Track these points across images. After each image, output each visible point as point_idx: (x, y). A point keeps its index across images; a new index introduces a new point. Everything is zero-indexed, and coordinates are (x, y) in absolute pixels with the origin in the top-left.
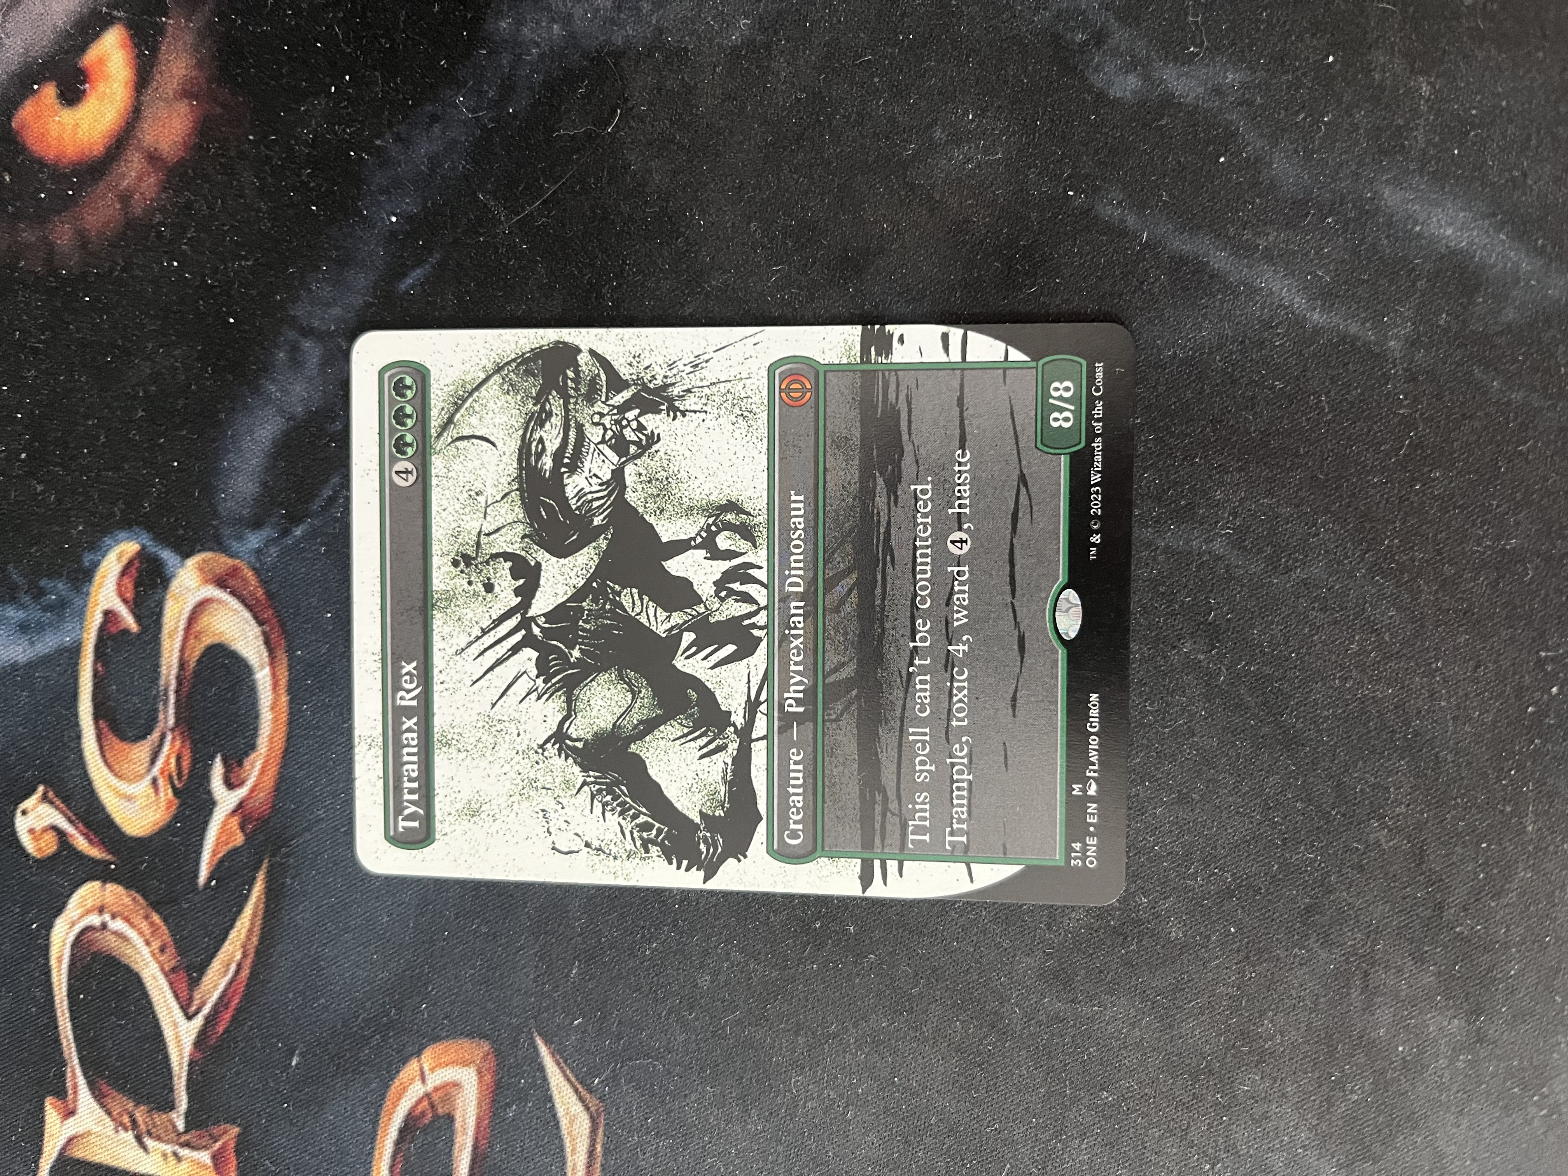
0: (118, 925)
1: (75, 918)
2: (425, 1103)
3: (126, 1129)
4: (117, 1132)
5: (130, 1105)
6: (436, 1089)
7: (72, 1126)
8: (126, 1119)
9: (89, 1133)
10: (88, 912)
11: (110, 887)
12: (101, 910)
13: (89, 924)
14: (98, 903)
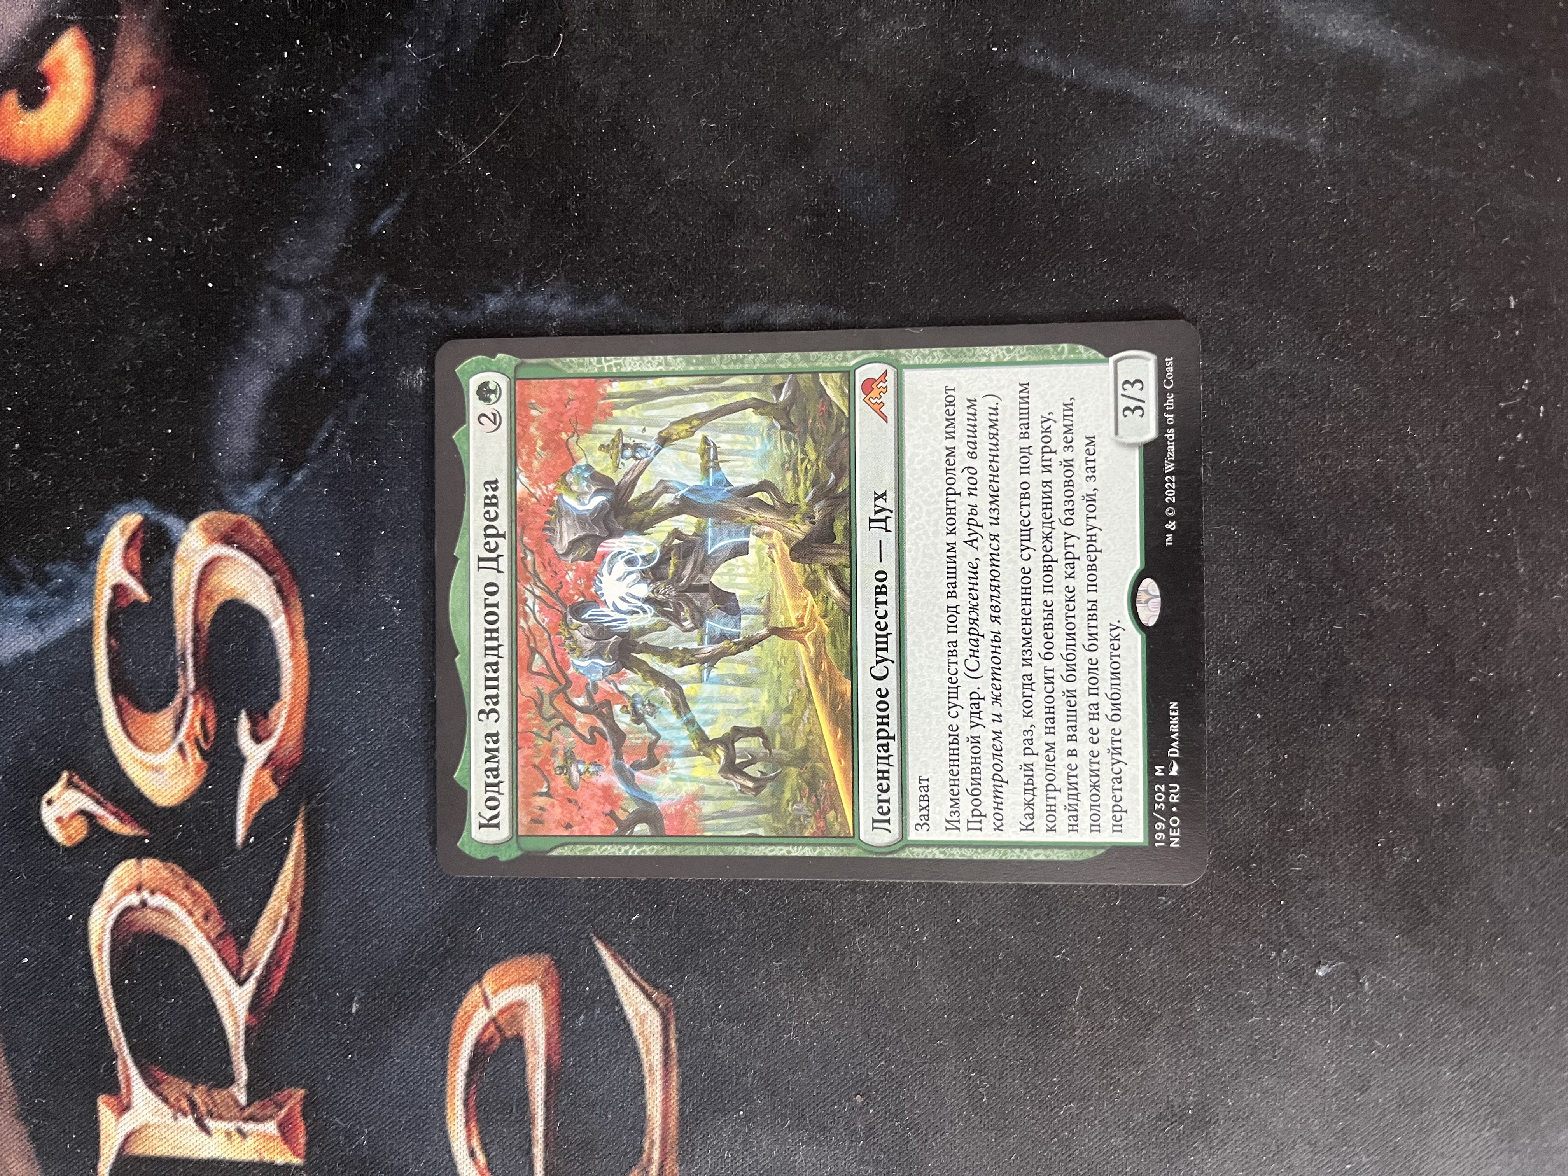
0: (158, 900)
1: (112, 902)
2: (492, 1029)
3: (185, 1114)
4: (176, 1119)
5: (188, 1088)
6: (502, 1012)
7: (129, 1122)
8: (185, 1104)
9: (146, 1126)
10: (126, 893)
11: (146, 862)
12: (139, 888)
13: (127, 905)
14: (135, 882)
